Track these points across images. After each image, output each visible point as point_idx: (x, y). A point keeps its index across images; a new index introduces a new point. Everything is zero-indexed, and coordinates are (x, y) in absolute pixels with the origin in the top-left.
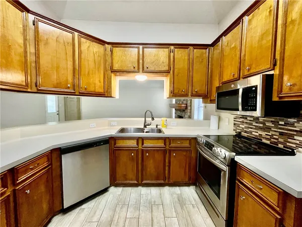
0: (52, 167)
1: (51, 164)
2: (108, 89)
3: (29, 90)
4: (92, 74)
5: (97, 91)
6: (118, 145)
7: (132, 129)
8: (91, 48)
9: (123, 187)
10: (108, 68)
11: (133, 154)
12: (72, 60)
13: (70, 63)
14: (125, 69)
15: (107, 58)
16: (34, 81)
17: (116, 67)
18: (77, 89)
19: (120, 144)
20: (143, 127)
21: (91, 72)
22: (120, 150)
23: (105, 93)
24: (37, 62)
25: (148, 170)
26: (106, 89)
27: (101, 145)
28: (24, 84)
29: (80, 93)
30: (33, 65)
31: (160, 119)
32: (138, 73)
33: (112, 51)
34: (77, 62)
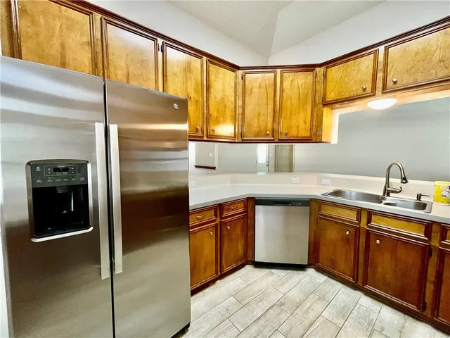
0: (247, 215)
1: (247, 211)
2: (317, 131)
3: (236, 141)
4: (295, 114)
5: (300, 135)
6: (323, 212)
7: (353, 194)
8: (295, 82)
9: (329, 277)
10: (319, 100)
11: (347, 233)
12: (272, 103)
13: (271, 107)
14: (347, 95)
15: (317, 87)
16: (240, 132)
17: (331, 96)
18: (276, 135)
19: (329, 211)
20: (381, 193)
21: (294, 112)
22: (328, 220)
23: (313, 137)
24: (243, 114)
25: (380, 270)
26: (314, 131)
27: (298, 206)
28: (233, 136)
29: (279, 140)
30: (240, 117)
31: (432, 183)
32: (373, 98)
33: (325, 75)
34: (278, 103)
